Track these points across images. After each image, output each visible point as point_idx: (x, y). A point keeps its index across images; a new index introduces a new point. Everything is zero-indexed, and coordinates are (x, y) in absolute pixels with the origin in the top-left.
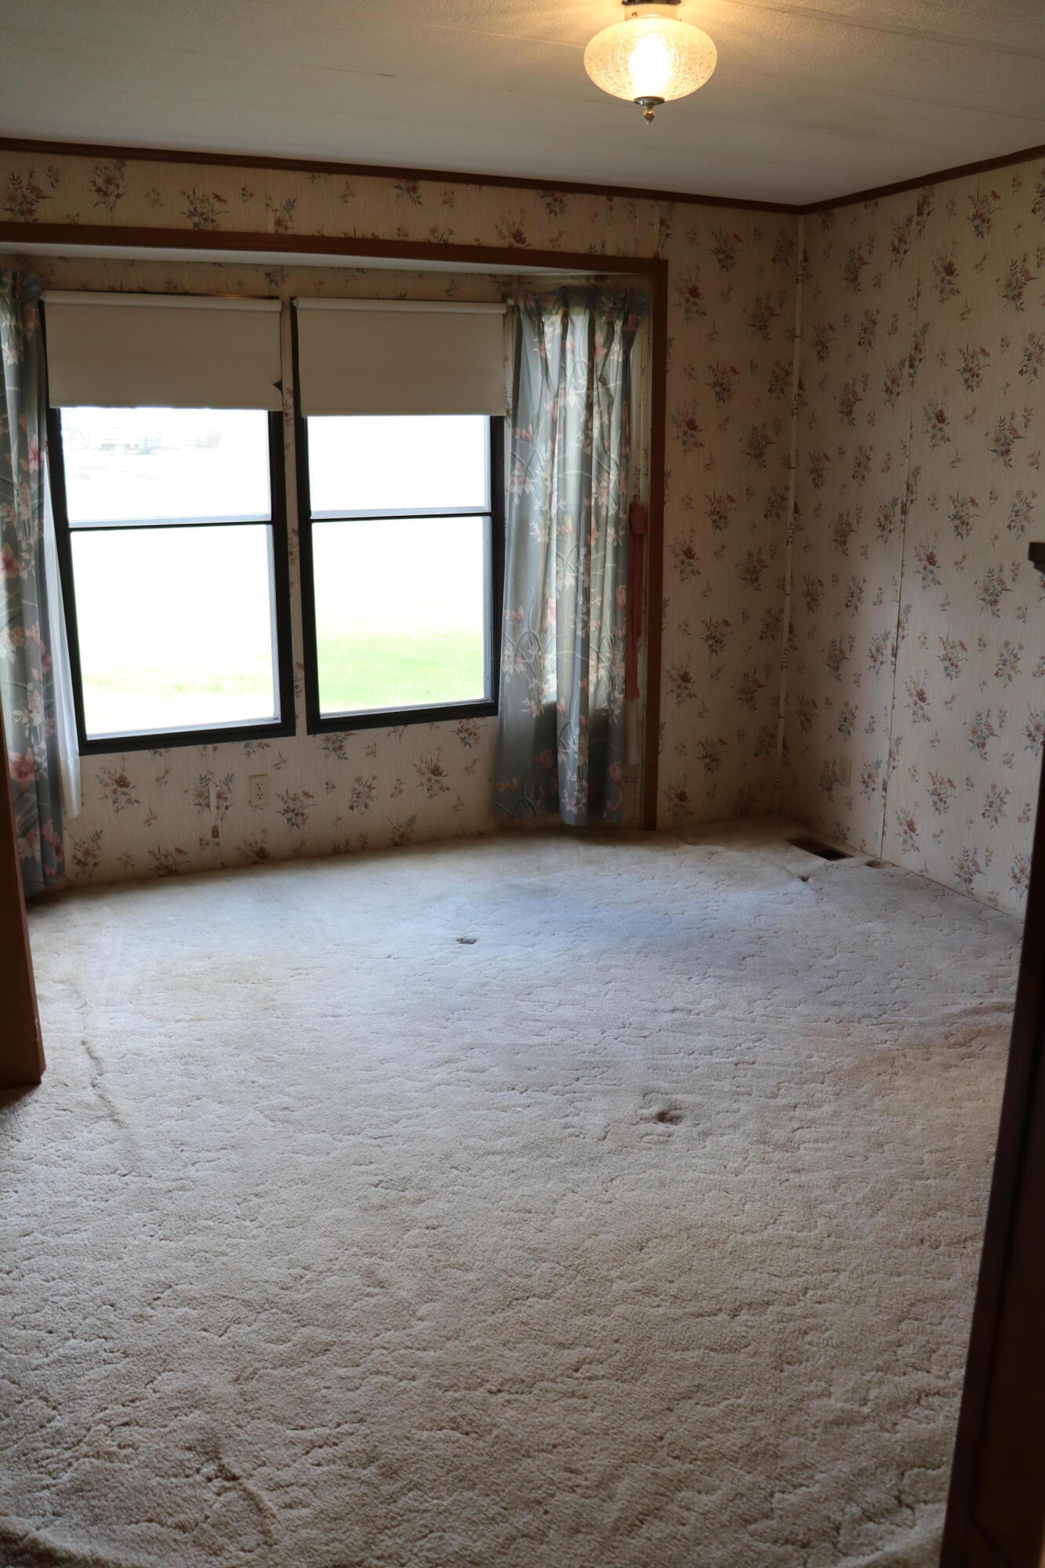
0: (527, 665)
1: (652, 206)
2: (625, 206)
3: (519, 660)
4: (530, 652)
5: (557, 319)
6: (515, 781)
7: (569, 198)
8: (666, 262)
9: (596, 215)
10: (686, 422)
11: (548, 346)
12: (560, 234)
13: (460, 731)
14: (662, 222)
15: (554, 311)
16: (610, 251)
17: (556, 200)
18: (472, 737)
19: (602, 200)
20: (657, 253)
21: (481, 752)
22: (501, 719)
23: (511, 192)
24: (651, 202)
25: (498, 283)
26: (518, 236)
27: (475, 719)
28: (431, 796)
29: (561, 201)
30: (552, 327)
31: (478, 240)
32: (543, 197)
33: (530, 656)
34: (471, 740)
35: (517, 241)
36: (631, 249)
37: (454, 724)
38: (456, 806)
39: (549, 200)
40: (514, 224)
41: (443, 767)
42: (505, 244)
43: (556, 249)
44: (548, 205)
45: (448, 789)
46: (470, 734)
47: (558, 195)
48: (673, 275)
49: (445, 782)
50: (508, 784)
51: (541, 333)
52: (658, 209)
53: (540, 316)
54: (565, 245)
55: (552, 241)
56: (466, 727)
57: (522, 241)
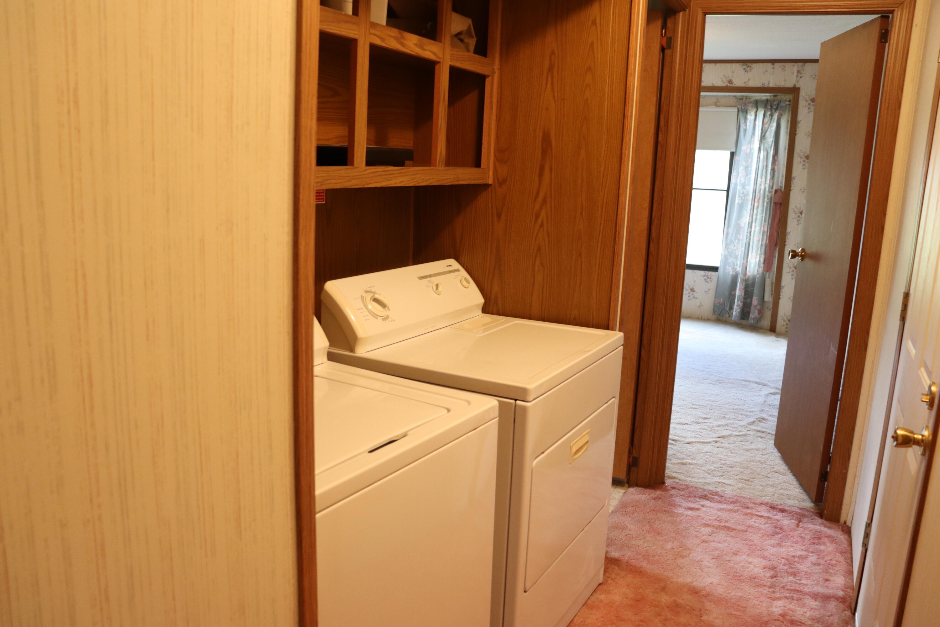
0: (728, 252)
1: (794, 66)
2: (780, 67)
3: (726, 250)
4: (730, 247)
5: (753, 114)
6: (721, 300)
7: (754, 65)
8: (798, 89)
9: (766, 71)
10: (805, 156)
11: (748, 124)
12: (749, 80)
13: (704, 276)
14: (798, 72)
15: (752, 110)
16: (771, 85)
17: (748, 67)
18: (709, 279)
19: (770, 65)
20: (795, 85)
21: (712, 285)
22: (719, 273)
23: (728, 65)
24: (794, 64)
25: (737, 99)
26: (730, 82)
27: (711, 272)
28: (689, 300)
29: (750, 67)
30: (751, 117)
31: (713, 84)
32: (742, 66)
33: (730, 248)
34: (709, 280)
35: (730, 84)
36: (782, 84)
37: (702, 273)
38: (699, 306)
39: (745, 67)
40: (729, 77)
41: (695, 289)
42: (724, 85)
43: (747, 86)
44: (744, 69)
45: (696, 298)
46: (708, 278)
47: (749, 64)
48: (802, 93)
49: (696, 295)
50: (719, 300)
51: (746, 119)
52: (795, 67)
53: (747, 113)
54: (751, 84)
55: (745, 83)
56: (707, 275)
57: (732, 83)
